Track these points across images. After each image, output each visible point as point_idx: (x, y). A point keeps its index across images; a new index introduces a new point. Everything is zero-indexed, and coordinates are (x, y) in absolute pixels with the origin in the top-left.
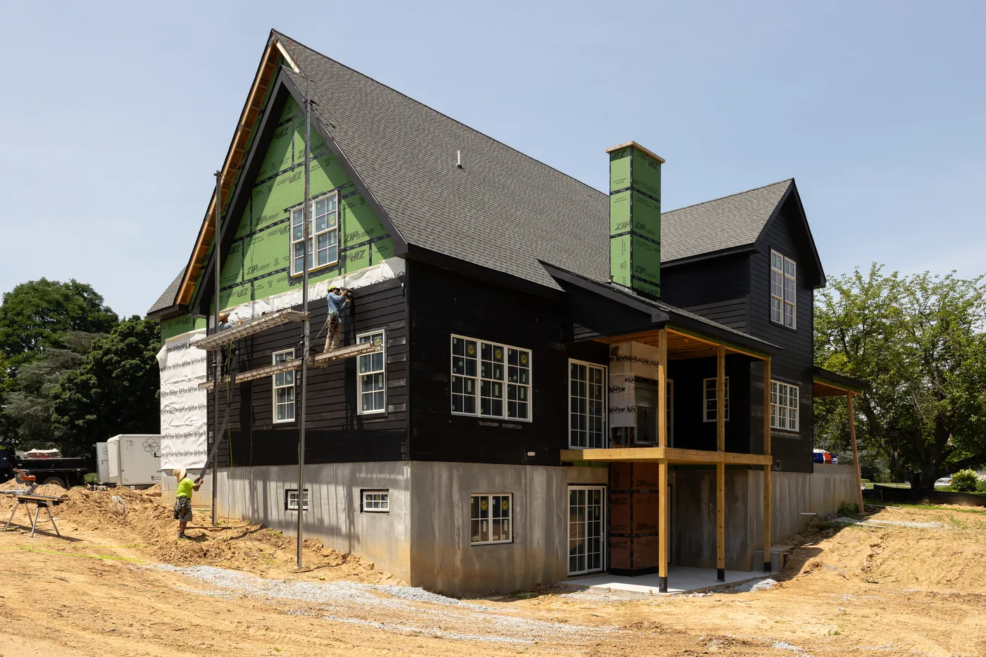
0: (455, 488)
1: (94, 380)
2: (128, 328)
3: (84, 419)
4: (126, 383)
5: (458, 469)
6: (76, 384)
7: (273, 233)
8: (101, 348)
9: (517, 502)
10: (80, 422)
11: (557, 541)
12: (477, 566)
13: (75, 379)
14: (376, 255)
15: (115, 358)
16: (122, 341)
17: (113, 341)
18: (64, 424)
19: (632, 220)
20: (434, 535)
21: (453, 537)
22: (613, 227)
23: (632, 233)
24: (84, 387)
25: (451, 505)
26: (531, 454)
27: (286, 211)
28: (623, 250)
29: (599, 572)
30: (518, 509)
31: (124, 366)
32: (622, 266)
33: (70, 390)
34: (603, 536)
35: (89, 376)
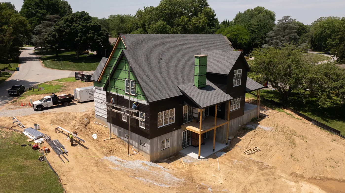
0: (158, 141)
1: (57, 34)
2: (66, 19)
3: (55, 46)
4: (67, 37)
5: (159, 138)
6: (52, 35)
7: (121, 82)
8: (59, 25)
9: (171, 139)
10: (54, 47)
11: (179, 143)
12: (163, 154)
13: (52, 34)
14: (143, 99)
15: (63, 29)
16: (65, 23)
17: (62, 23)
18: (49, 47)
19: (199, 73)
20: (154, 151)
21: (158, 150)
22: (195, 73)
23: (199, 76)
24: (54, 36)
25: (157, 144)
26: (174, 129)
27: (124, 78)
28: (197, 79)
29: (189, 146)
30: (171, 140)
31: (66, 31)
32: (197, 83)
33: (50, 37)
34: (190, 138)
35: (55, 32)
